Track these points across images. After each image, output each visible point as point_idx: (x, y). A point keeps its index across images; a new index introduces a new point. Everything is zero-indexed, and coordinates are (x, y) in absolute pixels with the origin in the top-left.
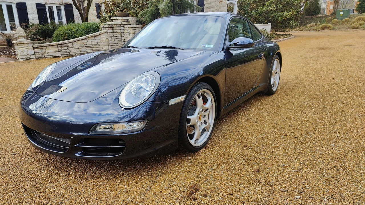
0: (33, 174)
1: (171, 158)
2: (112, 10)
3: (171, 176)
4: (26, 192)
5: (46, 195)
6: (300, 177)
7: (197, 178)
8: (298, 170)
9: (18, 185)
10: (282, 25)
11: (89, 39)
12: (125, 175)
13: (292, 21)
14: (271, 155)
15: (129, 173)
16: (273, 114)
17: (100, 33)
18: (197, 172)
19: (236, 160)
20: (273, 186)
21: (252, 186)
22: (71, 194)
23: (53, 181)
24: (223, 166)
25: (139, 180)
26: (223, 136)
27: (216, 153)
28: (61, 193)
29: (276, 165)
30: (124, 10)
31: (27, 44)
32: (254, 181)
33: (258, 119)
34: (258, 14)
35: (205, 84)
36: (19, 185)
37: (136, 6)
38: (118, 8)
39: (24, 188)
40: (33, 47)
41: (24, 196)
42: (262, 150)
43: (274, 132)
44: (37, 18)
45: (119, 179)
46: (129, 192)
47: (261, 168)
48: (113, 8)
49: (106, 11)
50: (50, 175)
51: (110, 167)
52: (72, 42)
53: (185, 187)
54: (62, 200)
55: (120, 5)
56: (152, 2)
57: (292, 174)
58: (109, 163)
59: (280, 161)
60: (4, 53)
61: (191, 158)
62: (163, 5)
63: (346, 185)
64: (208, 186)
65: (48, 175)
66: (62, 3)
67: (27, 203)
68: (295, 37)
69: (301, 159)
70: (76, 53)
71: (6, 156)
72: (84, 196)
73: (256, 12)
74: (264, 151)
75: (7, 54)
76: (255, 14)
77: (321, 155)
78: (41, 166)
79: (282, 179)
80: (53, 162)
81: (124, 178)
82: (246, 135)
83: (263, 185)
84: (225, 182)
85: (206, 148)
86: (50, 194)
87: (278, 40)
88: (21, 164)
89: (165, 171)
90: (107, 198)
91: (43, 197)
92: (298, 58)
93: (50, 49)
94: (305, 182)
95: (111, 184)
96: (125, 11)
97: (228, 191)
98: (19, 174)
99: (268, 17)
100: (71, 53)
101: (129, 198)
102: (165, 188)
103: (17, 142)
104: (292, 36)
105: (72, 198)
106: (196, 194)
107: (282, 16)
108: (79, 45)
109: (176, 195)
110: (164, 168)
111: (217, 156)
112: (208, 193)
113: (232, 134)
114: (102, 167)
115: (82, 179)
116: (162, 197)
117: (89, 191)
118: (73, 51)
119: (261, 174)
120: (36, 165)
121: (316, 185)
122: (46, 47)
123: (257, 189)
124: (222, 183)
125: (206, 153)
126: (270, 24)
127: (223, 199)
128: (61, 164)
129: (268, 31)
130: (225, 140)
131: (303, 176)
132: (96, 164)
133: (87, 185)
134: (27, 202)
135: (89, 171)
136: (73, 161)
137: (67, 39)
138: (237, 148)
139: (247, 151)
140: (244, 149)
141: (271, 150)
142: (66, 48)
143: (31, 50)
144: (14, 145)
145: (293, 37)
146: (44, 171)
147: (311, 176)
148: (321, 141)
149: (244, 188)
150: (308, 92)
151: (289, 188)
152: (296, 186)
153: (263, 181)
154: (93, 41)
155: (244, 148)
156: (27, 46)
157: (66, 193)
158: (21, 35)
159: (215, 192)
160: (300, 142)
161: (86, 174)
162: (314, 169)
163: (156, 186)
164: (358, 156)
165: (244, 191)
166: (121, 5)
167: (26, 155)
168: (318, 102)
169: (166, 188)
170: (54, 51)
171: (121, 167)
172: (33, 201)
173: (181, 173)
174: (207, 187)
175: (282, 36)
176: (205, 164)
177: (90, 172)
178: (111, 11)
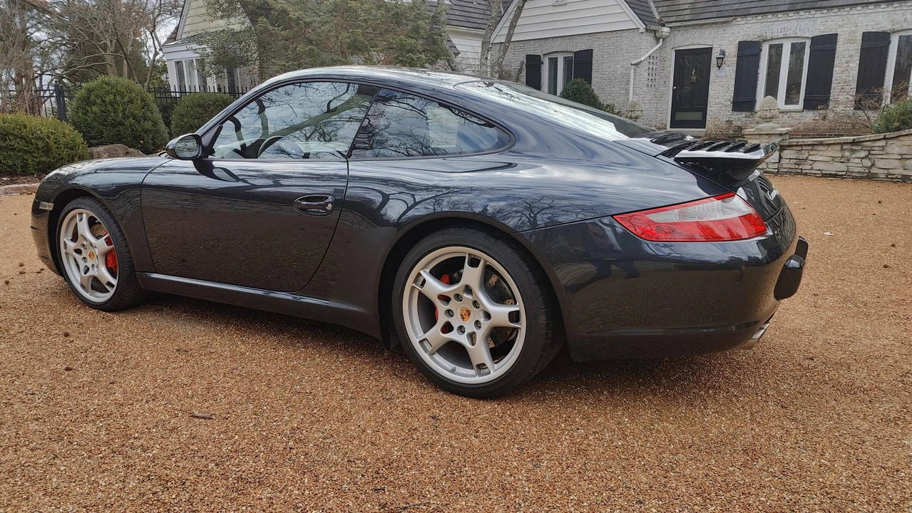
70: (890, 171)
100: (874, 170)
108: (905, 150)
118: (880, 164)
142: (863, 154)
170: (828, 159)
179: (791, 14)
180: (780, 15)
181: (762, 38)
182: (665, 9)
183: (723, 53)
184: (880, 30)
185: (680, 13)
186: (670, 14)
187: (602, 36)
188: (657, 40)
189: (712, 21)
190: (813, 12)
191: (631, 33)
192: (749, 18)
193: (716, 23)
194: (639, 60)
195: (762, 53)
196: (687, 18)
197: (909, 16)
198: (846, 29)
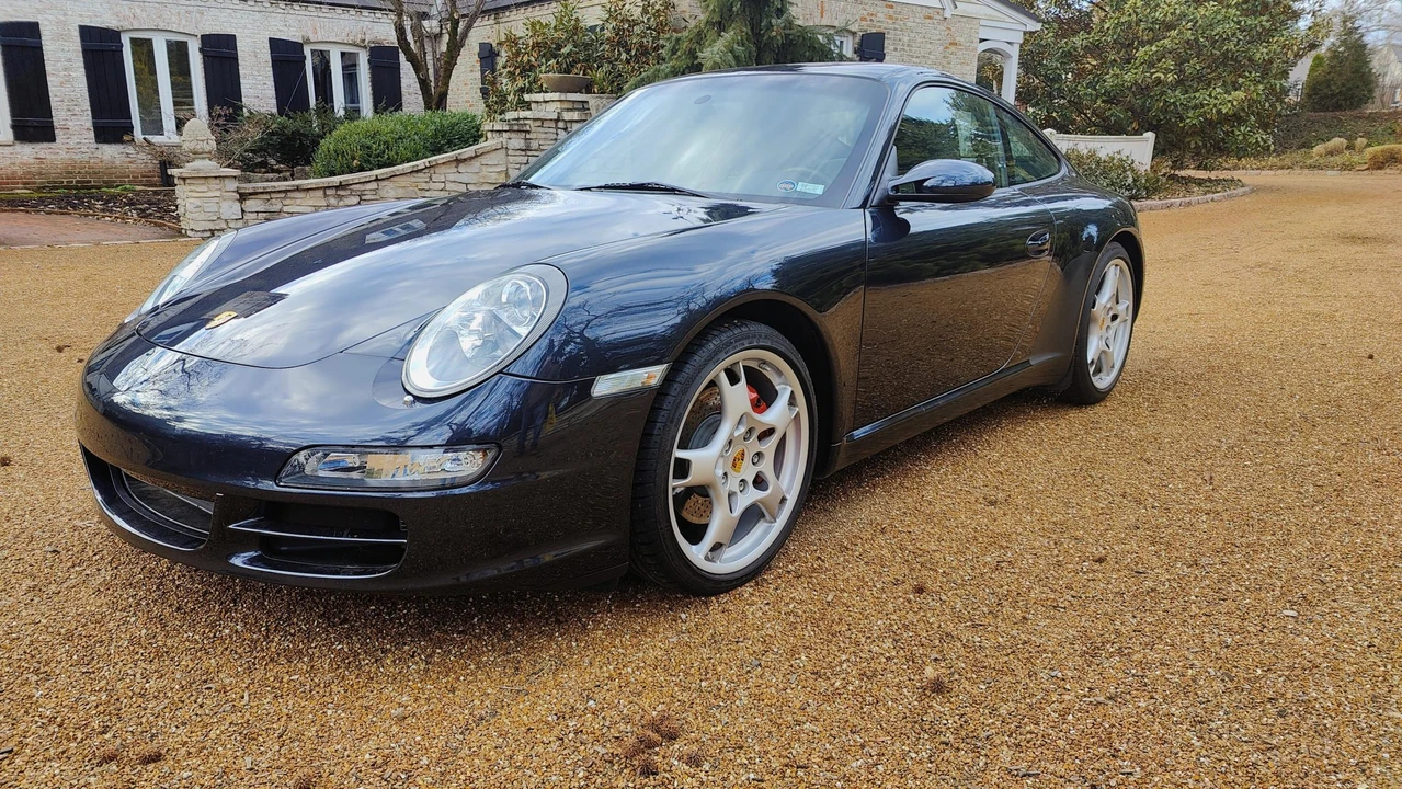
0: (93, 626)
1: (611, 611)
2: (532, 67)
3: (587, 677)
4: (47, 684)
5: (112, 701)
6: (1107, 726)
7: (685, 694)
8: (1110, 698)
9: (28, 656)
10: (1201, 144)
11: (437, 170)
12: (417, 659)
13: (1242, 129)
14: (1015, 632)
15: (434, 652)
16: (1071, 478)
17: (480, 152)
18: (692, 671)
19: (863, 639)
20: (983, 752)
21: (898, 744)
22: (201, 706)
23: (152, 655)
24: (803, 658)
25: (462, 678)
26: (841, 545)
27: (791, 607)
28: (166, 701)
29: (1021, 673)
30: (573, 66)
31: (218, 181)
32: (909, 726)
33: (1003, 490)
34: (1104, 94)
35: (764, 329)
36: (33, 657)
37: (620, 54)
38: (553, 62)
39: (46, 668)
40: (240, 194)
41: (35, 699)
42: (985, 609)
43: (1056, 544)
44: (272, 92)
45: (392, 669)
46: (408, 721)
47: (957, 677)
48: (533, 60)
49: (508, 69)
50: (150, 632)
51: (373, 626)
52: (377, 179)
53: (628, 720)
54: (161, 723)
55: (559, 47)
56: (678, 40)
57: (1079, 710)
58: (373, 610)
59: (1044, 656)
60: (141, 209)
61: (688, 617)
62: (715, 49)
63: (1302, 775)
64: (719, 728)
65: (144, 631)
66: (363, 41)
67: (37, 722)
68: (1253, 191)
69: (1134, 658)
71: (25, 555)
72: (243, 717)
73: (1096, 90)
74: (991, 612)
75: (151, 214)
76: (1091, 95)
77: (1226, 647)
78: (131, 600)
79: (1028, 728)
80: (177, 588)
81: (409, 667)
82: (935, 548)
83: (942, 743)
84: (790, 718)
85: (757, 584)
86: (126, 701)
87: (1178, 201)
88: (65, 586)
89: (574, 654)
90: (321, 735)
91: (97, 707)
92: (1243, 271)
93: (298, 202)
94: (1124, 747)
95: (352, 686)
96: (577, 73)
97: (794, 752)
98: (44, 621)
99: (1145, 110)
101: (403, 740)
102: (550, 719)
103: (80, 510)
104: (1243, 186)
105: (199, 719)
106: (662, 753)
107: (1202, 105)
108: (401, 193)
109: (583, 748)
110: (574, 644)
111: (792, 619)
112: (712, 751)
113: (880, 540)
114: (345, 621)
115: (255, 658)
116: (528, 749)
117: (266, 702)
119: (949, 701)
120: (116, 594)
121: (1166, 765)
122: (283, 195)
123: (914, 755)
124: (780, 721)
125: (751, 603)
126: (1150, 136)
127: (762, 781)
128: (200, 599)
129: (1136, 163)
130: (846, 561)
131: (1125, 723)
132: (325, 608)
133: (268, 679)
134: (37, 718)
135: (292, 631)
136: (247, 590)
137: (361, 169)
138: (884, 596)
139: (921, 608)
140: (909, 601)
141: (1019, 616)
142: (355, 200)
143: (231, 202)
144: (65, 519)
145: (1244, 189)
146: (133, 619)
147: (1156, 726)
148: (1243, 594)
149: (863, 747)
150: (1246, 403)
151: (1048, 765)
152: (1077, 761)
153: (949, 728)
154: (451, 177)
155: (911, 596)
156: (219, 187)
157: (183, 702)
158: (199, 147)
159: (737, 750)
160: (1153, 590)
161: (276, 639)
162: (1179, 701)
163: (521, 706)
164: (1389, 667)
165: (858, 757)
166: (565, 50)
167: (94, 558)
168: (1278, 443)
169: (555, 718)
171: (411, 627)
172: (59, 719)
173: (630, 670)
174: (713, 729)
175: (1200, 185)
176: (737, 642)
177: (293, 635)
178: (527, 69)
184: (103, 26)
197: (138, 11)
198: (50, 17)
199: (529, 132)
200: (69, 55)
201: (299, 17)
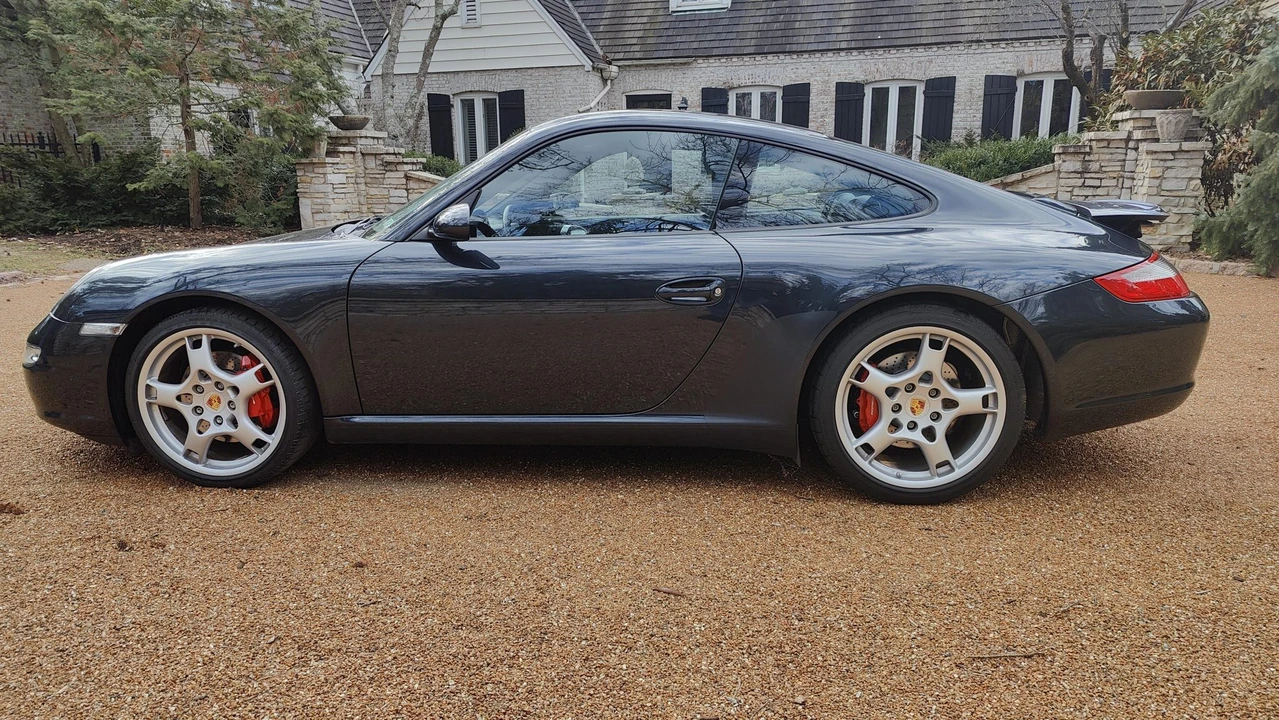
44: (979, 123)
179: (758, 58)
180: (746, 59)
181: (727, 85)
182: (607, 42)
183: (685, 101)
184: (853, 81)
185: (628, 49)
186: (615, 49)
187: (536, 73)
188: (605, 81)
189: (669, 61)
190: (782, 57)
191: (574, 72)
192: (711, 60)
193: (674, 64)
194: (588, 107)
195: (729, 103)
196: (638, 55)
197: (881, 66)
198: (818, 78)
199: (1089, 154)
200: (826, 106)
201: (1017, 54)
